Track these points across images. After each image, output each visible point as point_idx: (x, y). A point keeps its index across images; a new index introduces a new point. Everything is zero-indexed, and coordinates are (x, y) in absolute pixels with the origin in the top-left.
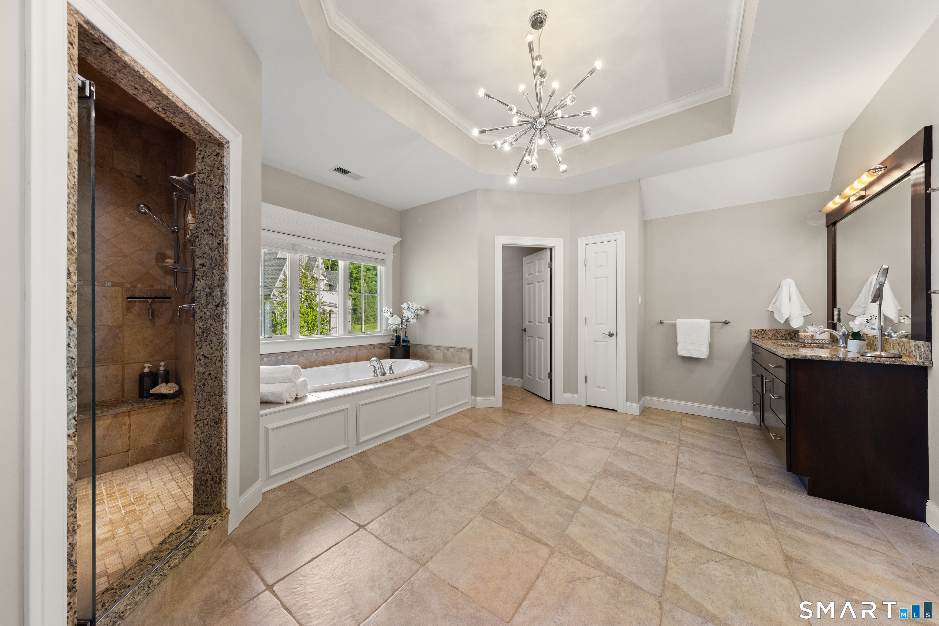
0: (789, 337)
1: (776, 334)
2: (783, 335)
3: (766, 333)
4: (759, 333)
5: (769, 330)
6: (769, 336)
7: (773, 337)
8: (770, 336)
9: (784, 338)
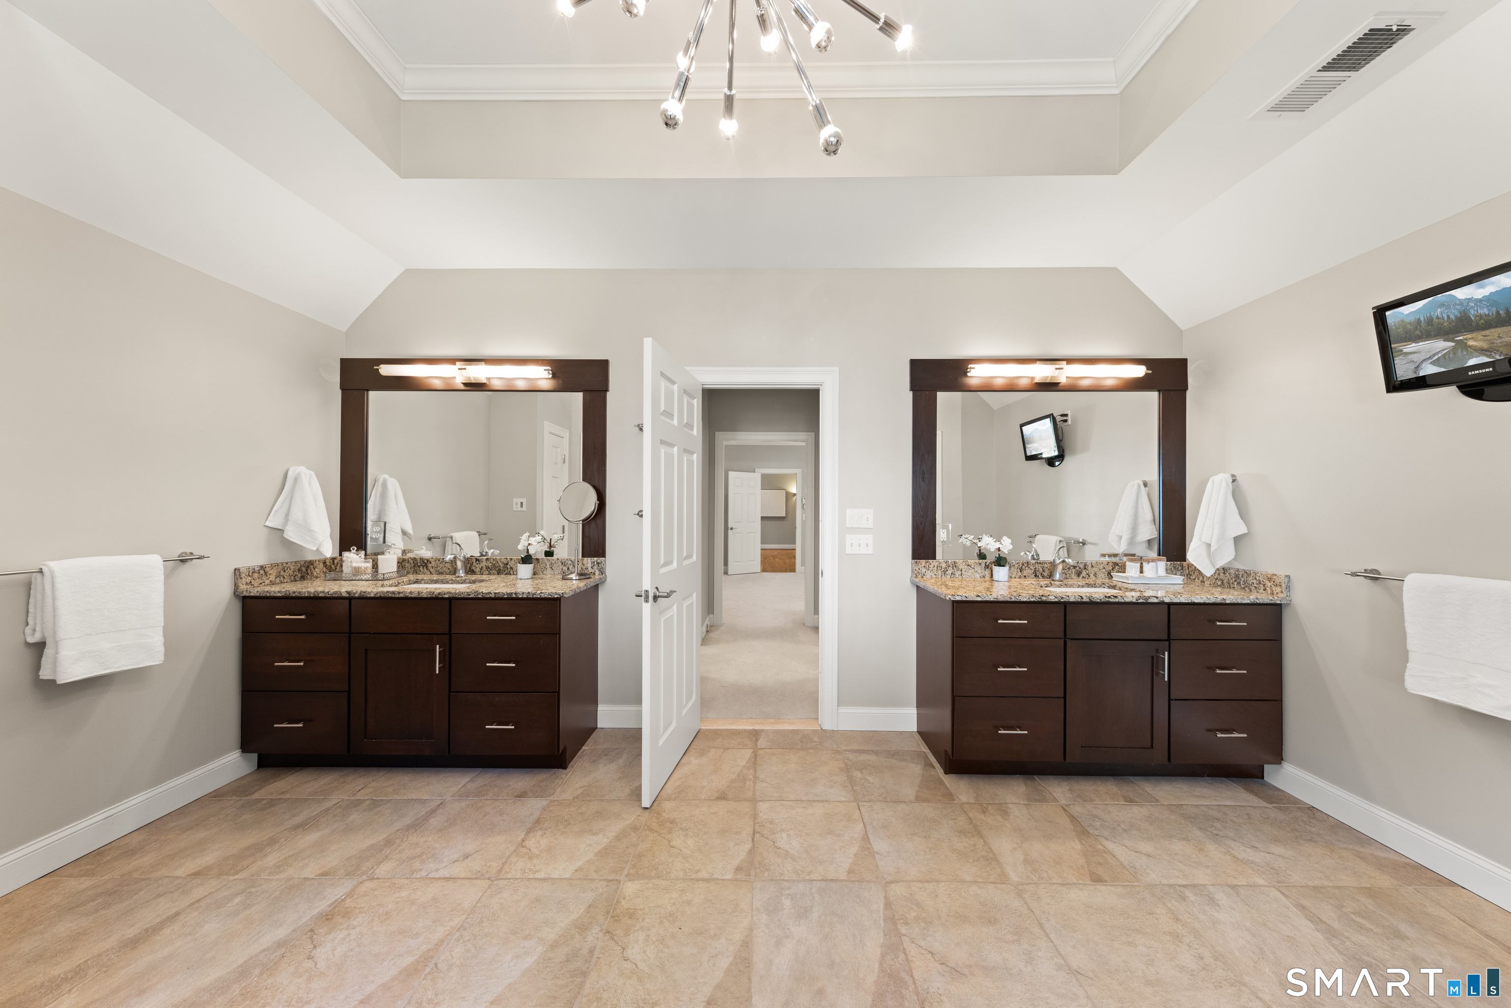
0: (299, 575)
1: (282, 573)
2: (291, 573)
3: (266, 573)
4: (256, 575)
5: (273, 566)
6: (270, 579)
7: (278, 580)
8: (272, 578)
9: (292, 577)
